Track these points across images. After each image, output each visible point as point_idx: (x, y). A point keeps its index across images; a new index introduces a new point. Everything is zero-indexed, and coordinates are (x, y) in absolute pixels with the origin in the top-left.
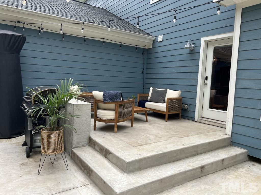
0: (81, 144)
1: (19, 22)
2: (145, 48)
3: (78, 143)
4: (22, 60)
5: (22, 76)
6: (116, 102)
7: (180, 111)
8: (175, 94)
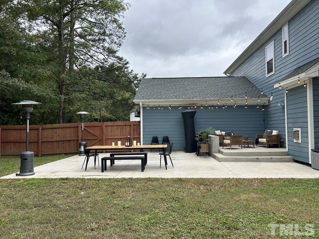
0: (216, 152)
1: (193, 104)
2: (264, 105)
3: (214, 151)
4: (195, 120)
5: (195, 127)
6: (230, 136)
7: (278, 143)
8: (275, 133)
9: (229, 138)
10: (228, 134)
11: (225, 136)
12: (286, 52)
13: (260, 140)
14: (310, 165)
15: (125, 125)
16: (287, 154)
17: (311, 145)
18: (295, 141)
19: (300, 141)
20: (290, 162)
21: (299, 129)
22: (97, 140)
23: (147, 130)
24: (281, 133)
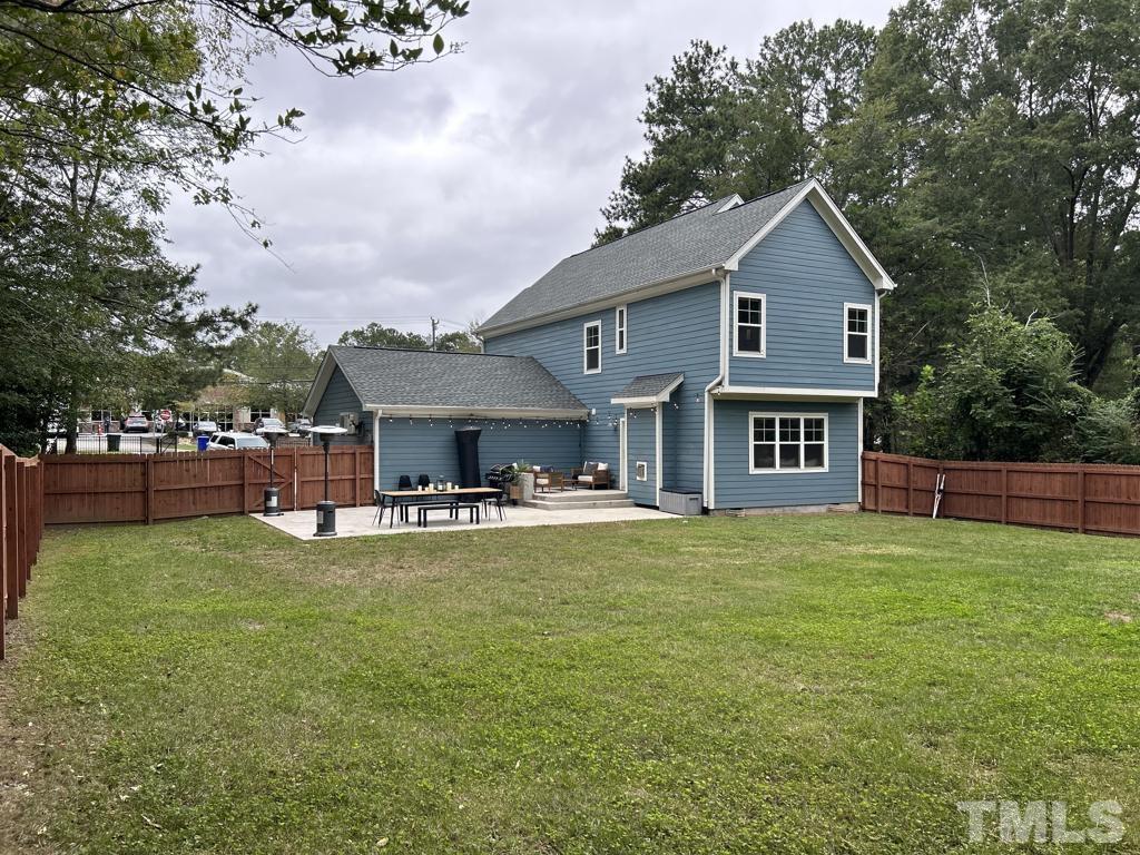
0: (529, 498)
2: (581, 420)
3: (526, 498)
6: (549, 473)
7: (607, 482)
8: (602, 467)
9: (547, 475)
10: (544, 470)
11: (541, 473)
12: (621, 347)
13: (580, 478)
14: (657, 508)
15: (343, 454)
16: (627, 497)
17: (659, 484)
18: (638, 478)
19: (645, 479)
20: (630, 506)
21: (645, 464)
22: (282, 486)
23: (387, 463)
24: (614, 467)
